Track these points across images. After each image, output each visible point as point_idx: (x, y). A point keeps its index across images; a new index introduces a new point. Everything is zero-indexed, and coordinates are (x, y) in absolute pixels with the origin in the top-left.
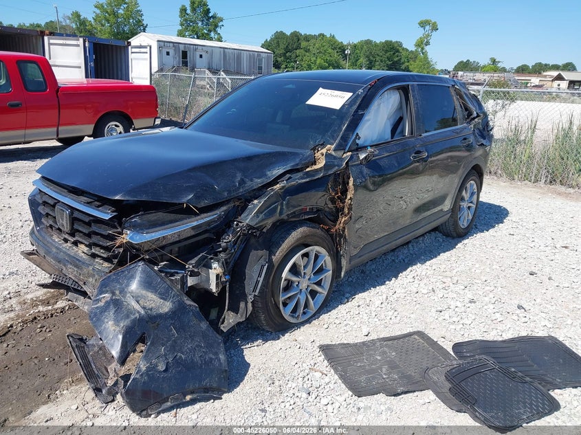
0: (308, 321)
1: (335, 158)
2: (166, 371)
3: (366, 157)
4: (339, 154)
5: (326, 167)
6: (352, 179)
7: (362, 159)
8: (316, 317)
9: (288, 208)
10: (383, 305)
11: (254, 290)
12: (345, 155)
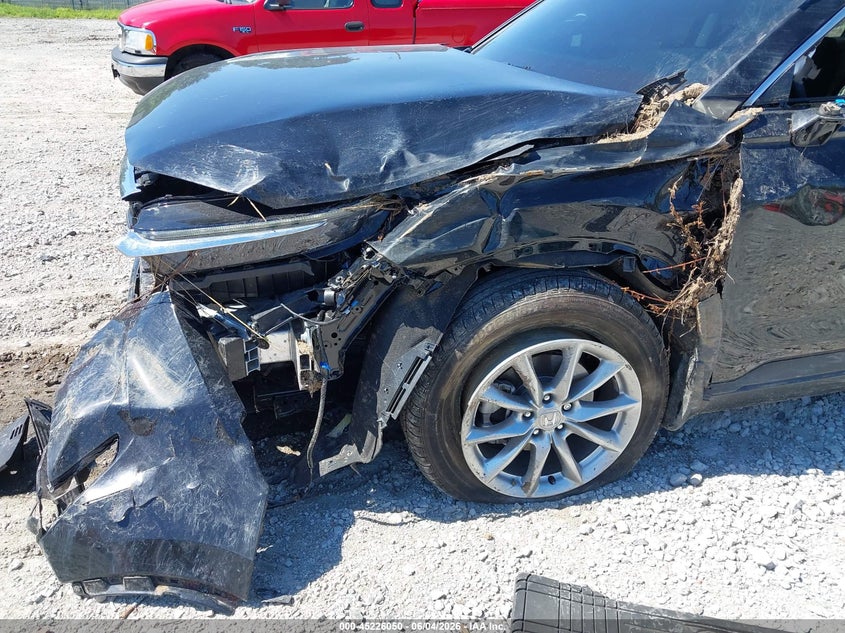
0: (559, 501)
1: (700, 118)
2: (123, 524)
3: (809, 128)
4: (722, 108)
5: (657, 141)
6: (739, 182)
7: (797, 132)
8: (583, 496)
9: (512, 233)
10: (777, 523)
11: (392, 408)
12: (738, 115)
